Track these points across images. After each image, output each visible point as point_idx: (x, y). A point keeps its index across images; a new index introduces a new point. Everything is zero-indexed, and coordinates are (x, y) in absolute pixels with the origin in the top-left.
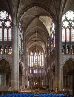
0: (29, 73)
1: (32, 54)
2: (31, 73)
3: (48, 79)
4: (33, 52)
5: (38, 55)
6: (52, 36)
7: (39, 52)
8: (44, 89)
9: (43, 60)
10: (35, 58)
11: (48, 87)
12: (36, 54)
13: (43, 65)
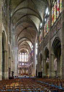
0: (19, 65)
1: (21, 53)
2: (20, 65)
3: (30, 70)
4: (21, 52)
5: (24, 54)
6: (32, 49)
7: (25, 53)
8: (28, 75)
9: (27, 58)
10: (23, 56)
11: (30, 74)
12: (23, 54)
13: (27, 61)
